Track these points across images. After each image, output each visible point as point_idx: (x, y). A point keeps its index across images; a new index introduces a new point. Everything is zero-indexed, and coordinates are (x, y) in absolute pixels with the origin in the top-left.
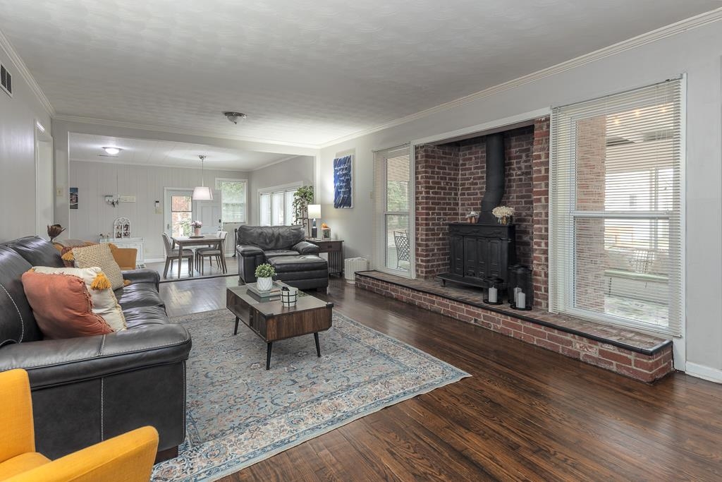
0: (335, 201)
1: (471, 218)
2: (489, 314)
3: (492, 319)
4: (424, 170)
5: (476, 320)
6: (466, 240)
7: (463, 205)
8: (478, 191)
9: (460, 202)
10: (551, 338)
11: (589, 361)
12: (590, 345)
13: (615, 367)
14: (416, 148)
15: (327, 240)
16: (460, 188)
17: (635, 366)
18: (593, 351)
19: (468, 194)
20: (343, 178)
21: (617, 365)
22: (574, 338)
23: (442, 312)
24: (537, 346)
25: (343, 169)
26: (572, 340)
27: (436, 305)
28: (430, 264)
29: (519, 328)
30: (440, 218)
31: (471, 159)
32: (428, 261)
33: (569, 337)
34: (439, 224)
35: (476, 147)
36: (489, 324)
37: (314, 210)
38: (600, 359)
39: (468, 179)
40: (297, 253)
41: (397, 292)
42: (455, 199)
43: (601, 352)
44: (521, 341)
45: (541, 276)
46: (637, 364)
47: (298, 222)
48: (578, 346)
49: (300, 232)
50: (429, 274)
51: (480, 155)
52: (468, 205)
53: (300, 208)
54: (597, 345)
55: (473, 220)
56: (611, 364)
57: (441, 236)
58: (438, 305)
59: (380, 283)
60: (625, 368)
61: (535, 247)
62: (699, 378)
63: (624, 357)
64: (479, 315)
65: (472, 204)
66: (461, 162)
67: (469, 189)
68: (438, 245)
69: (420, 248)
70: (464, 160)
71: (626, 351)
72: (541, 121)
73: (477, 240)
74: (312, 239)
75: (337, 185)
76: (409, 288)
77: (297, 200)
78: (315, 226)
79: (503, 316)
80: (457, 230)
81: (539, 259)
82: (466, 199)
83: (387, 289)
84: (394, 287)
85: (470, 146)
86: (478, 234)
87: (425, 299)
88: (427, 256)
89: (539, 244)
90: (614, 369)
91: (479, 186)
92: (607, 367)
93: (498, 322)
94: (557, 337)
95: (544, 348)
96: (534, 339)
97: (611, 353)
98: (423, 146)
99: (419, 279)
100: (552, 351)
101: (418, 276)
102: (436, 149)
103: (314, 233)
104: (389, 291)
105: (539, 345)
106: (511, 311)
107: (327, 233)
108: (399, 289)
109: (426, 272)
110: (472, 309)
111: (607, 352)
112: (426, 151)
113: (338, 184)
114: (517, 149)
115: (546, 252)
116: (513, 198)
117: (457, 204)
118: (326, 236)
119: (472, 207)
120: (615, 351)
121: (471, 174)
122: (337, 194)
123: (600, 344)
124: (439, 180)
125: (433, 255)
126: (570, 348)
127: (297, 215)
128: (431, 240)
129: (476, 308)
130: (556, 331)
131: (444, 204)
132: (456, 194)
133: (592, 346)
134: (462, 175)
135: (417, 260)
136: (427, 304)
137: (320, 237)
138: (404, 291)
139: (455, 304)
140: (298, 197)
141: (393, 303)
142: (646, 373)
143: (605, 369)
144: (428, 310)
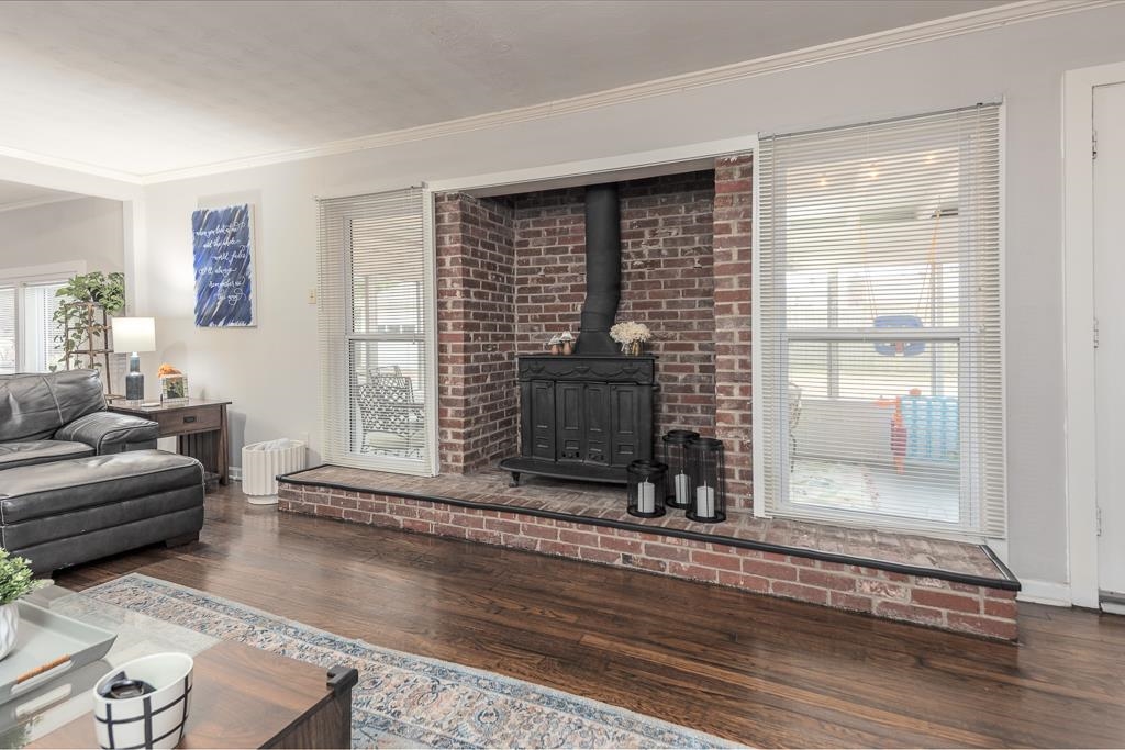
0: (199, 309)
1: (562, 345)
2: (659, 541)
3: (670, 553)
4: (458, 245)
5: (626, 559)
6: (561, 387)
7: (523, 319)
8: (556, 295)
9: (517, 315)
10: (806, 577)
11: (890, 614)
12: (892, 583)
13: (945, 620)
14: (438, 198)
15: (176, 403)
16: (517, 287)
17: (986, 613)
18: (901, 594)
19: (535, 300)
20: (224, 257)
21: (950, 616)
22: (859, 572)
23: (538, 549)
24: (775, 597)
25: (223, 236)
26: (853, 576)
27: (521, 534)
28: (472, 440)
29: (735, 564)
30: (487, 346)
31: (538, 234)
32: (468, 435)
33: (847, 572)
34: (485, 359)
35: (548, 211)
36: (659, 562)
37: (131, 332)
38: (915, 608)
39: (533, 271)
40: (82, 447)
41: (411, 513)
42: (509, 308)
43: (917, 595)
44: (739, 590)
45: (732, 450)
46: (990, 608)
47: (72, 361)
48: (867, 588)
49: (86, 388)
50: (474, 463)
51: (558, 227)
52: (535, 319)
53: (78, 328)
54: (908, 581)
55: (567, 349)
56: (939, 614)
57: (488, 381)
58: (525, 533)
59: (358, 498)
60: (966, 619)
61: (721, 396)
62: (1034, 603)
63: (966, 599)
64: (635, 547)
65: (543, 318)
66: (517, 238)
67: (536, 289)
68: (484, 399)
69: (450, 410)
70: (524, 235)
71: (967, 587)
72: (728, 163)
73: (586, 386)
74: (128, 404)
75: (203, 271)
76: (438, 501)
77: (67, 307)
78: (137, 370)
79: (694, 543)
80: (538, 367)
81: (729, 418)
82: (530, 309)
83: (381, 508)
84: (402, 503)
85: (538, 209)
86: (586, 375)
87: (490, 524)
88: (467, 424)
89: (728, 391)
90: (944, 623)
91: (556, 284)
92: (931, 621)
93: (684, 557)
94: (822, 575)
95: (791, 600)
96: (767, 582)
97: (938, 594)
98: (457, 197)
99: (448, 475)
100: (809, 604)
101: (445, 468)
102: (478, 206)
103: (135, 388)
104: (386, 514)
105: (779, 595)
106: (690, 526)
107: (175, 389)
108: (417, 507)
109: (466, 458)
110: (616, 535)
111: (929, 592)
112: (462, 206)
113: (207, 269)
114: (635, 221)
115: (745, 405)
116: (626, 308)
117: (511, 318)
118: (172, 394)
119: (543, 324)
120: (946, 589)
121: (539, 262)
122: (206, 292)
123: (912, 578)
124: (485, 270)
125: (477, 421)
126: (850, 592)
127: (69, 345)
128: (476, 390)
129: (627, 533)
130: (818, 563)
131: (493, 317)
132: (510, 300)
133: (896, 584)
134: (520, 263)
135: (442, 434)
136: (496, 533)
137: (154, 397)
138: (433, 510)
139: (575, 529)
140: (69, 300)
141: (403, 542)
142: (1008, 625)
143: (926, 627)
144: (501, 547)
